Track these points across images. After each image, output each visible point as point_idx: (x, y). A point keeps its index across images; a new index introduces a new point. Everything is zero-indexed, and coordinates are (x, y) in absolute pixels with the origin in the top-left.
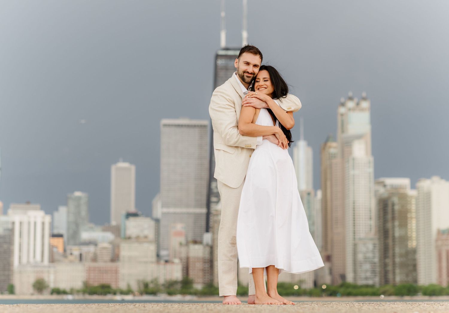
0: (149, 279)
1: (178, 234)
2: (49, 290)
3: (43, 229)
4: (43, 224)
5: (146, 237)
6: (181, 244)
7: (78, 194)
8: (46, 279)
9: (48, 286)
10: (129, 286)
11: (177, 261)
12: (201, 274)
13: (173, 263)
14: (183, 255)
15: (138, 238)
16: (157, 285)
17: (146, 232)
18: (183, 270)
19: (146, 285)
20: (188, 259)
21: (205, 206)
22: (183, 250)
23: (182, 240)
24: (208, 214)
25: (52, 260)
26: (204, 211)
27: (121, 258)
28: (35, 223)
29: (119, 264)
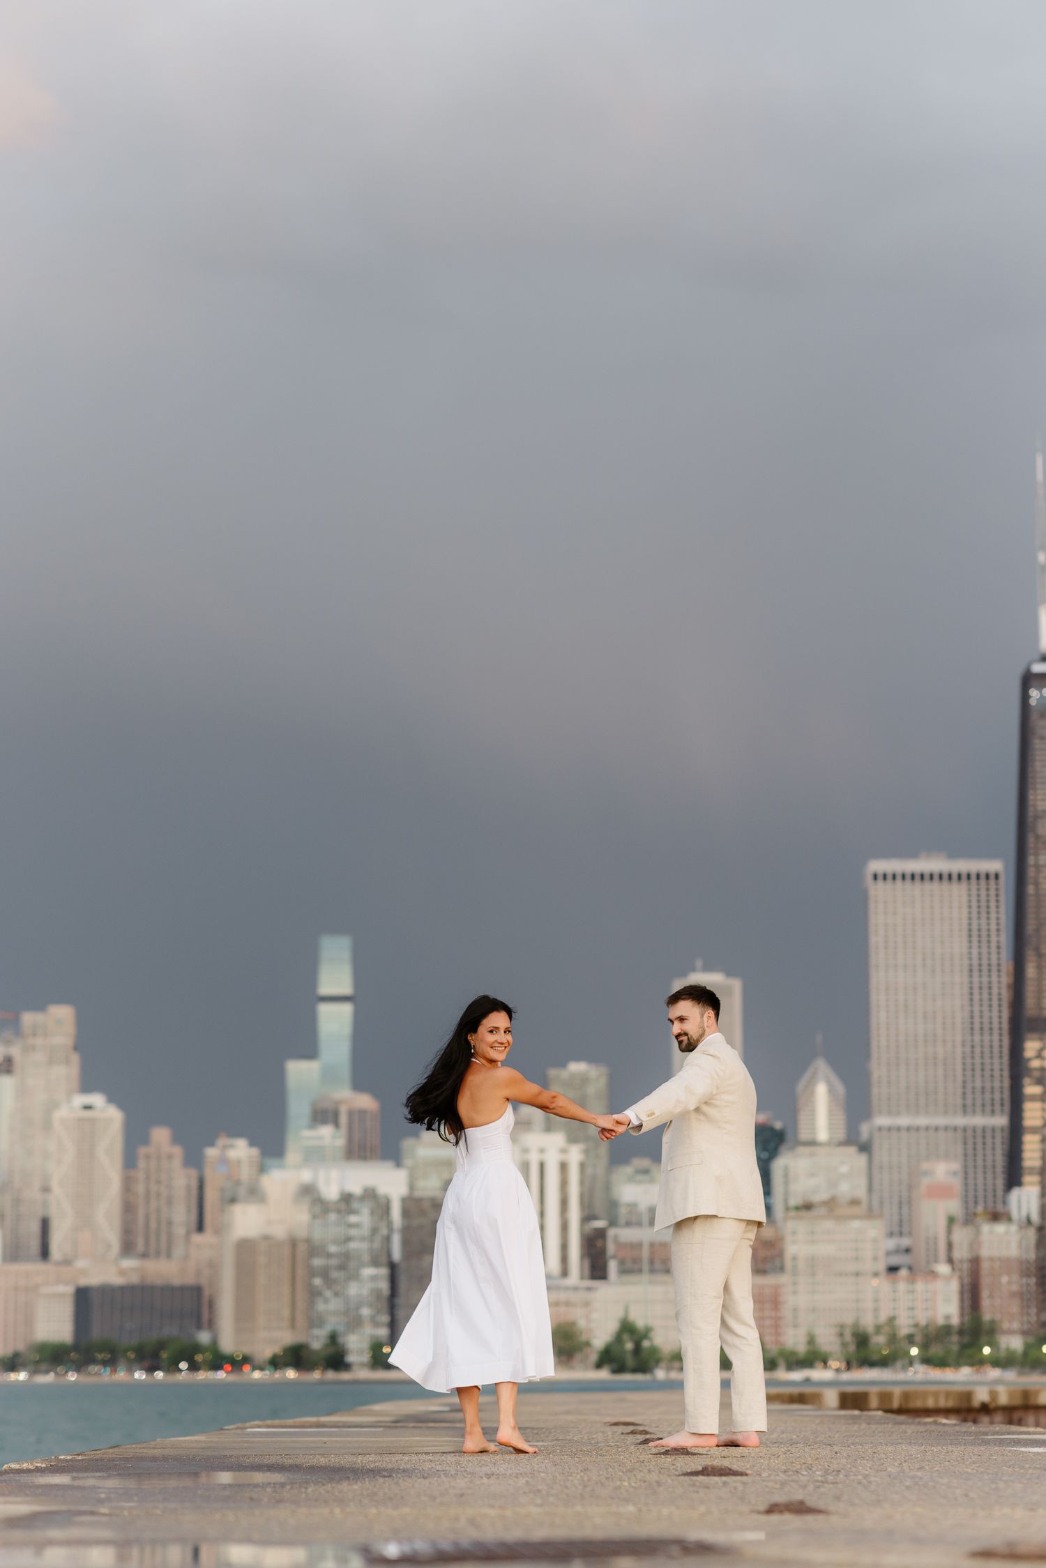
0: (868, 1323)
1: (940, 1192)
2: (594, 1357)
3: (564, 1184)
4: (564, 1167)
5: (854, 1202)
6: (951, 1221)
7: (576, 1067)
8: (582, 1323)
9: (588, 1344)
10: (811, 1341)
11: (943, 1269)
12: (1015, 1308)
13: (933, 1275)
14: (961, 1253)
15: (831, 1204)
16: (893, 1338)
17: (845, 1189)
18: (962, 1293)
19: (862, 1340)
20: (975, 1262)
21: (1007, 1107)
22: (961, 1236)
23: (954, 1206)
24: (1016, 1131)
25: (597, 1268)
26: (1001, 1121)
27: (788, 1263)
28: (542, 1166)
29: (784, 1279)
